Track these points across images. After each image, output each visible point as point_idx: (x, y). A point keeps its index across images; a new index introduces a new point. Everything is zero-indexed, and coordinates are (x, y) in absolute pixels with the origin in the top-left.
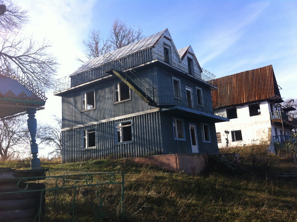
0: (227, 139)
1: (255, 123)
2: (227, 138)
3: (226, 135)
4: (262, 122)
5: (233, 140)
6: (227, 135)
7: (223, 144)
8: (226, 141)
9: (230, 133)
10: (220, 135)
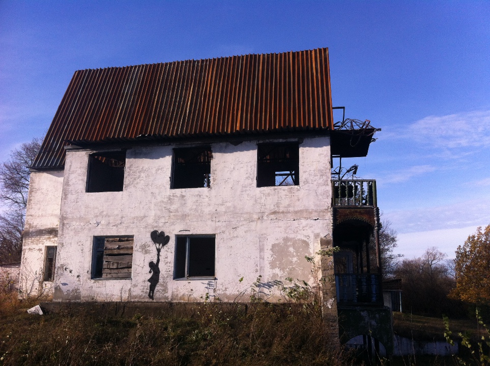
0: (154, 268)
1: (274, 213)
2: (155, 261)
3: (153, 248)
4: (301, 211)
5: (179, 274)
6: (159, 250)
7: (135, 286)
8: (150, 276)
9: (172, 243)
10: (132, 248)
